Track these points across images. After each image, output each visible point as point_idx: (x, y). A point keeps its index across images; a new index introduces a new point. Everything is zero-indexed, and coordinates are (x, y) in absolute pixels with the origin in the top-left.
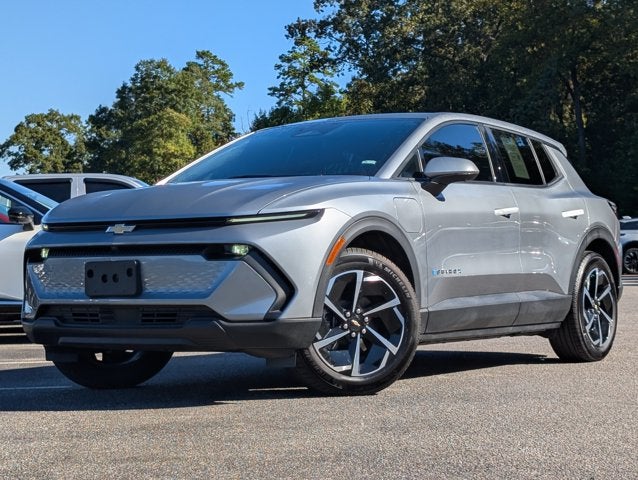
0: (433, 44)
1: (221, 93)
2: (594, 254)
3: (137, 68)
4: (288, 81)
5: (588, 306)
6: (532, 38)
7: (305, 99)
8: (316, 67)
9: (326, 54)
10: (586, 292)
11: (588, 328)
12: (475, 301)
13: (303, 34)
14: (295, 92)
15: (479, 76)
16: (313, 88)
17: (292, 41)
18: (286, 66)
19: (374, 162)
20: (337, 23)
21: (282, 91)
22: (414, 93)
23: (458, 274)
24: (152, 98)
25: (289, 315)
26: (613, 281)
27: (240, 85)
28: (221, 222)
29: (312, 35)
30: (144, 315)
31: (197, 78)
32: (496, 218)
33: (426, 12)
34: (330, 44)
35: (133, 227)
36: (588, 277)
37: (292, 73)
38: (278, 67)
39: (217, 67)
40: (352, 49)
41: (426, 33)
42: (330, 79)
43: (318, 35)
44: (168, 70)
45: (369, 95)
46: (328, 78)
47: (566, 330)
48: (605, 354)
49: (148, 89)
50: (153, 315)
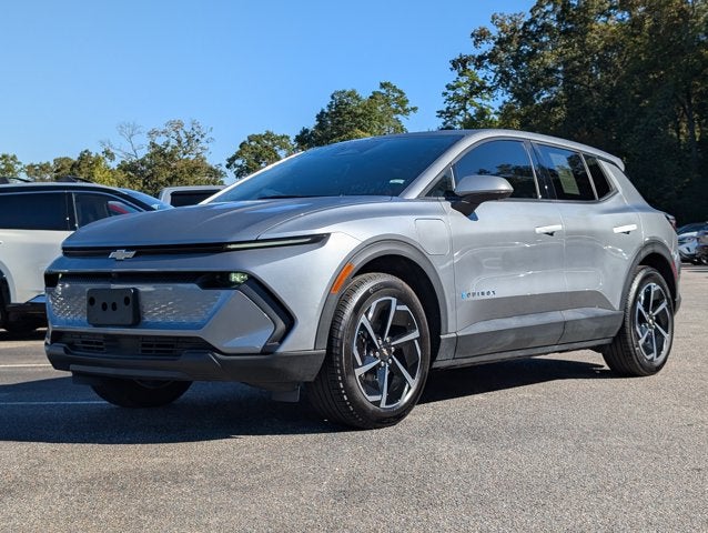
0: (571, 74)
1: (399, 116)
2: (650, 269)
3: (333, 97)
4: (452, 105)
5: (642, 320)
6: (653, 67)
7: (466, 120)
8: (476, 93)
9: (484, 83)
10: (640, 306)
11: (641, 342)
12: (513, 323)
13: (464, 67)
14: (458, 114)
15: (609, 99)
16: (472, 111)
17: (456, 73)
18: (451, 93)
19: (401, 181)
20: (493, 57)
21: (448, 114)
22: (555, 113)
23: (492, 296)
24: (344, 120)
25: (287, 347)
26: (669, 296)
27: (414, 109)
28: (219, 248)
29: (472, 67)
30: (143, 346)
31: (380, 104)
32: (536, 236)
33: (565, 46)
34: (487, 74)
35: (133, 253)
36: (643, 292)
37: (457, 99)
38: (445, 94)
39: (396, 95)
40: (505, 78)
41: (565, 64)
42: (487, 103)
43: (478, 67)
44: (357, 98)
45: (518, 115)
46: (485, 102)
47: (619, 345)
48: (658, 368)
49: (341, 113)
50: (151, 346)
